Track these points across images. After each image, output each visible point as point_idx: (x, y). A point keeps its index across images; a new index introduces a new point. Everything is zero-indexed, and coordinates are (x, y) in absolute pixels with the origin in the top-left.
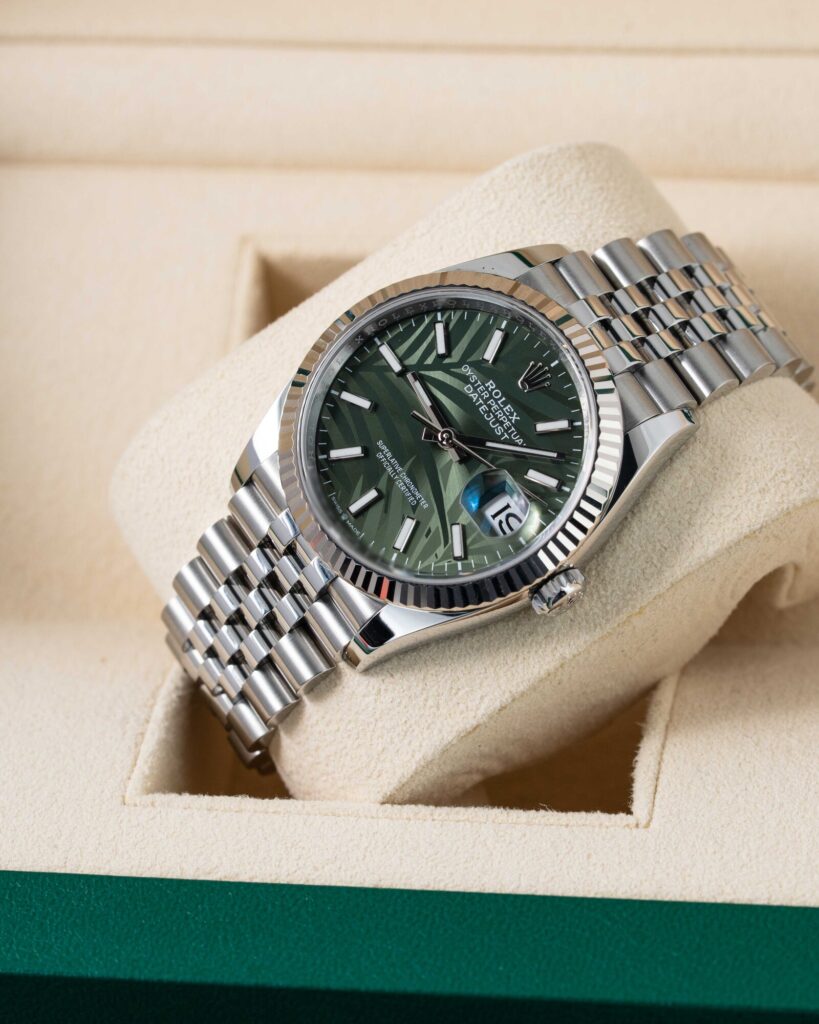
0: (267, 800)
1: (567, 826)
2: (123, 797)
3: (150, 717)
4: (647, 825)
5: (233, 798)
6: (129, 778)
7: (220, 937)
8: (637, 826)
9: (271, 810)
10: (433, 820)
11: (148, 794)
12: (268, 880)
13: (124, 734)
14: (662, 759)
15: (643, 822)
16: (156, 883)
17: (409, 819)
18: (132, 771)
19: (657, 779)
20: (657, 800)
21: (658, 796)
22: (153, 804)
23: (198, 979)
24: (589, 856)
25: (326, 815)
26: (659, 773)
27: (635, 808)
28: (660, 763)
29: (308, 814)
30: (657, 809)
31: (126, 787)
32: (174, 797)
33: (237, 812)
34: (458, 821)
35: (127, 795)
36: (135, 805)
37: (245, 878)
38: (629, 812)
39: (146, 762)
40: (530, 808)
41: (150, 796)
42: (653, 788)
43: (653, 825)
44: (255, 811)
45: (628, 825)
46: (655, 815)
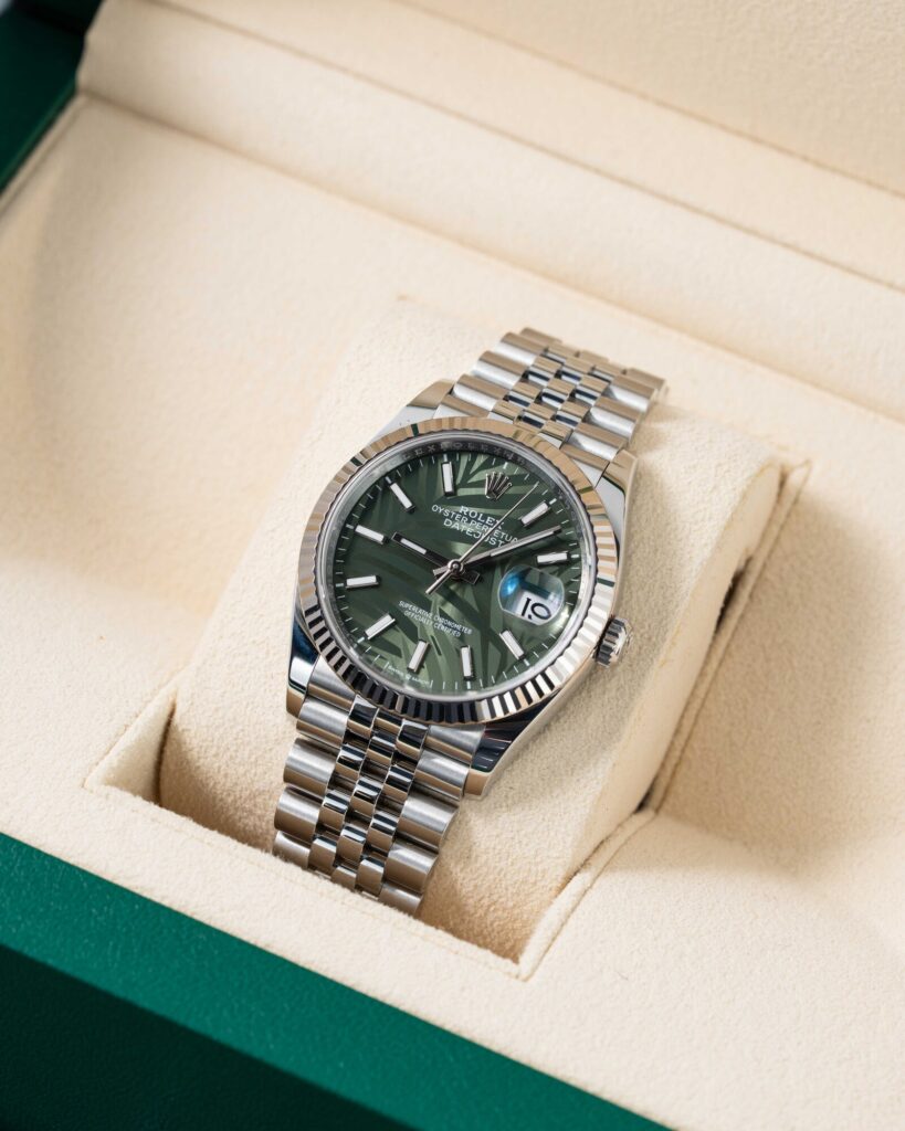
0: (206, 830)
1: (457, 953)
2: (85, 780)
3: (140, 712)
4: (526, 980)
5: (178, 817)
6: (97, 764)
7: (111, 943)
8: (517, 977)
9: (206, 841)
10: (343, 903)
11: (106, 785)
12: (175, 907)
13: (111, 720)
14: (566, 921)
15: (524, 975)
16: (77, 872)
17: (322, 894)
18: (102, 759)
19: (554, 939)
20: (545, 959)
21: (548, 955)
22: (107, 796)
23: (79, 974)
24: (463, 989)
25: (252, 863)
26: (558, 933)
27: (522, 959)
28: (562, 925)
29: (237, 857)
30: (540, 969)
31: (90, 771)
32: (128, 795)
33: (176, 831)
34: (363, 913)
35: (89, 779)
36: (92, 792)
37: (156, 897)
38: (515, 960)
39: (118, 754)
40: (432, 925)
41: (109, 787)
42: (545, 947)
43: (531, 981)
44: (193, 836)
45: (509, 973)
46: (537, 973)
